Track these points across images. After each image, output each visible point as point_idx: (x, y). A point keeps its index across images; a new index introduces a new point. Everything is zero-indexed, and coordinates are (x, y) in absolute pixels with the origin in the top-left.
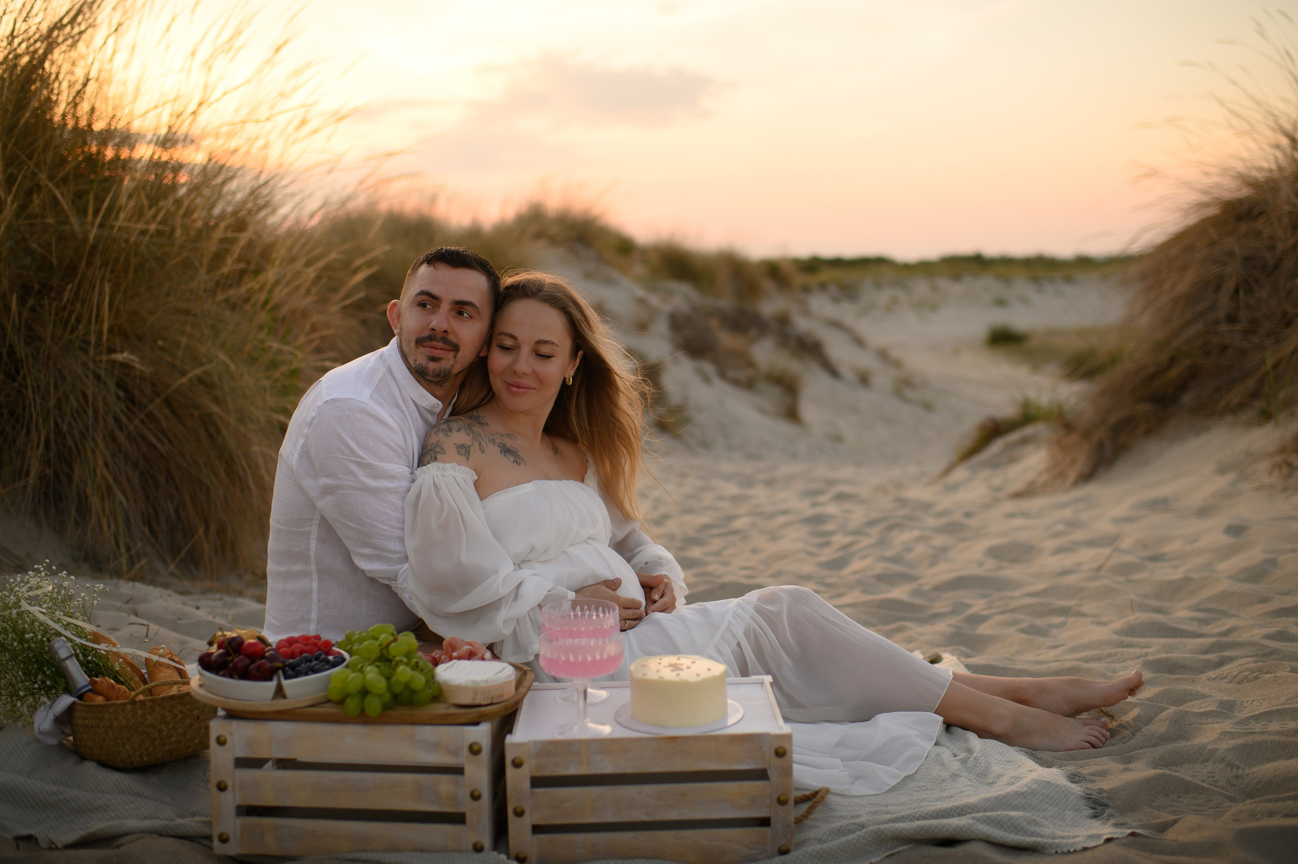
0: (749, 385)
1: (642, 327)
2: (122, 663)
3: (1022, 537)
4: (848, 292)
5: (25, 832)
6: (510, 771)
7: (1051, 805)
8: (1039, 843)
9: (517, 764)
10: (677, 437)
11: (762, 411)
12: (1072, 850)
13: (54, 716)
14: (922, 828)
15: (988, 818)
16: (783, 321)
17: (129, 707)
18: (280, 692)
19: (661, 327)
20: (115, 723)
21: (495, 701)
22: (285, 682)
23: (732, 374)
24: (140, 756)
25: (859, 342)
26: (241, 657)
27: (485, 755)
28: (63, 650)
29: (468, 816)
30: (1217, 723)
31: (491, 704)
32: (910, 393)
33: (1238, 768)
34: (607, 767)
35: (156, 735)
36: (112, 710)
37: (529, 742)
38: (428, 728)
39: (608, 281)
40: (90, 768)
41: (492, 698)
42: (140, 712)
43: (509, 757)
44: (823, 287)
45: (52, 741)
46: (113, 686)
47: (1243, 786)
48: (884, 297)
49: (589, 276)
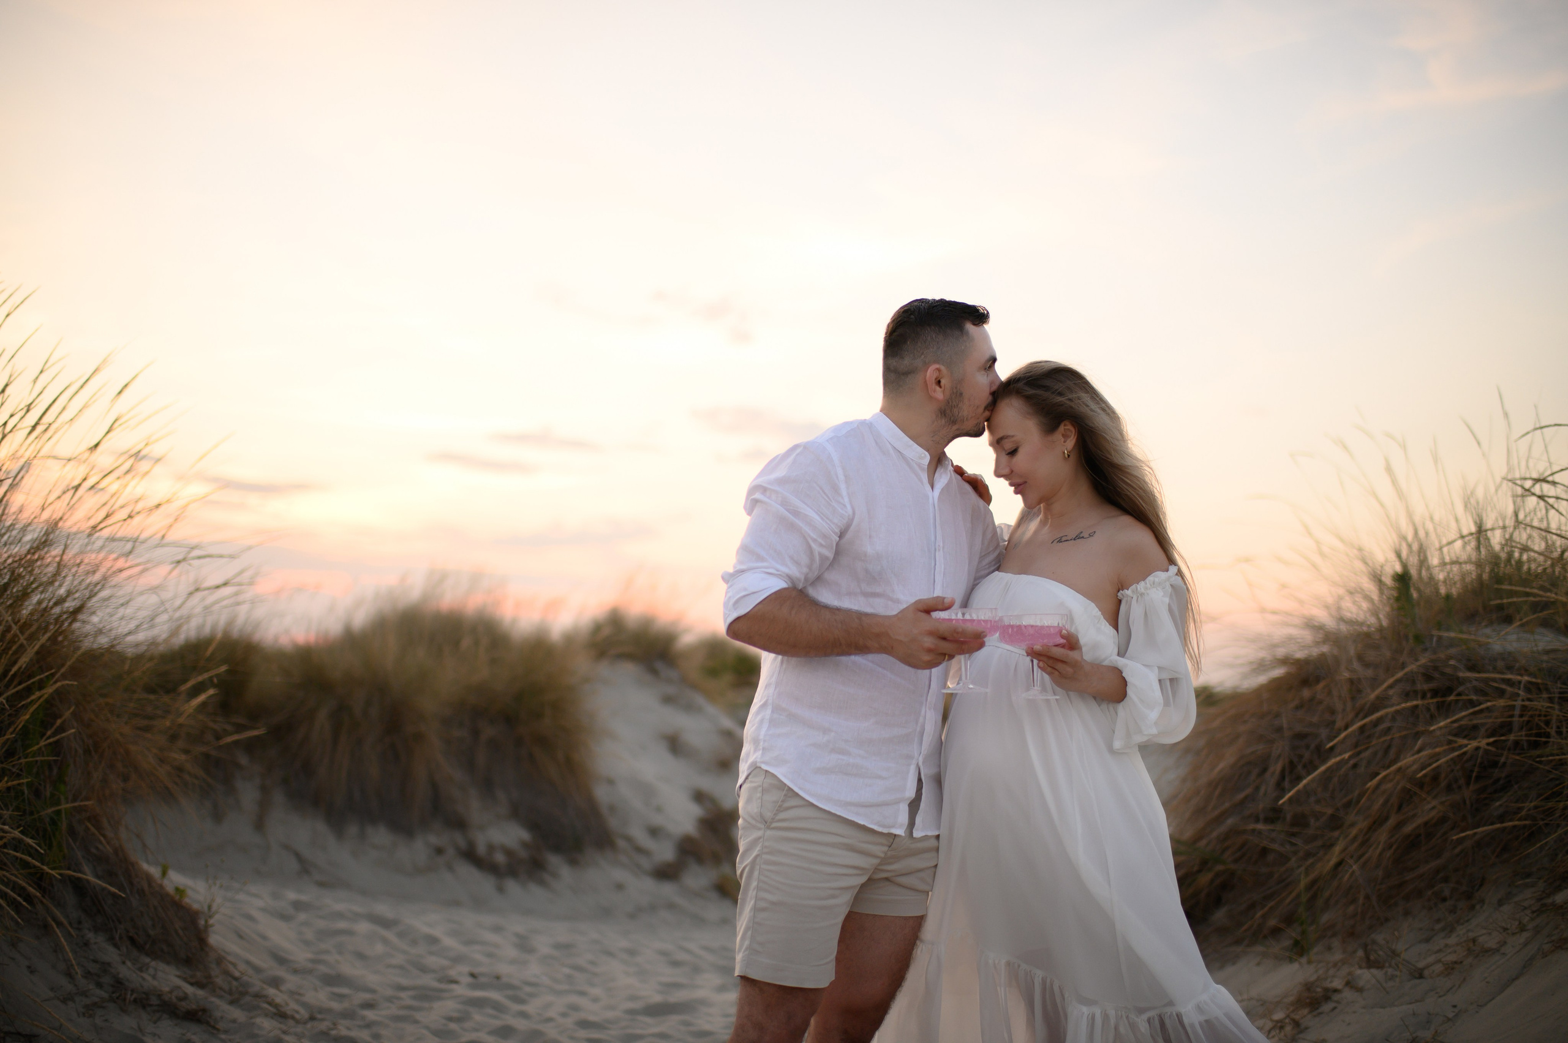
1: (724, 765)
49: (668, 700)
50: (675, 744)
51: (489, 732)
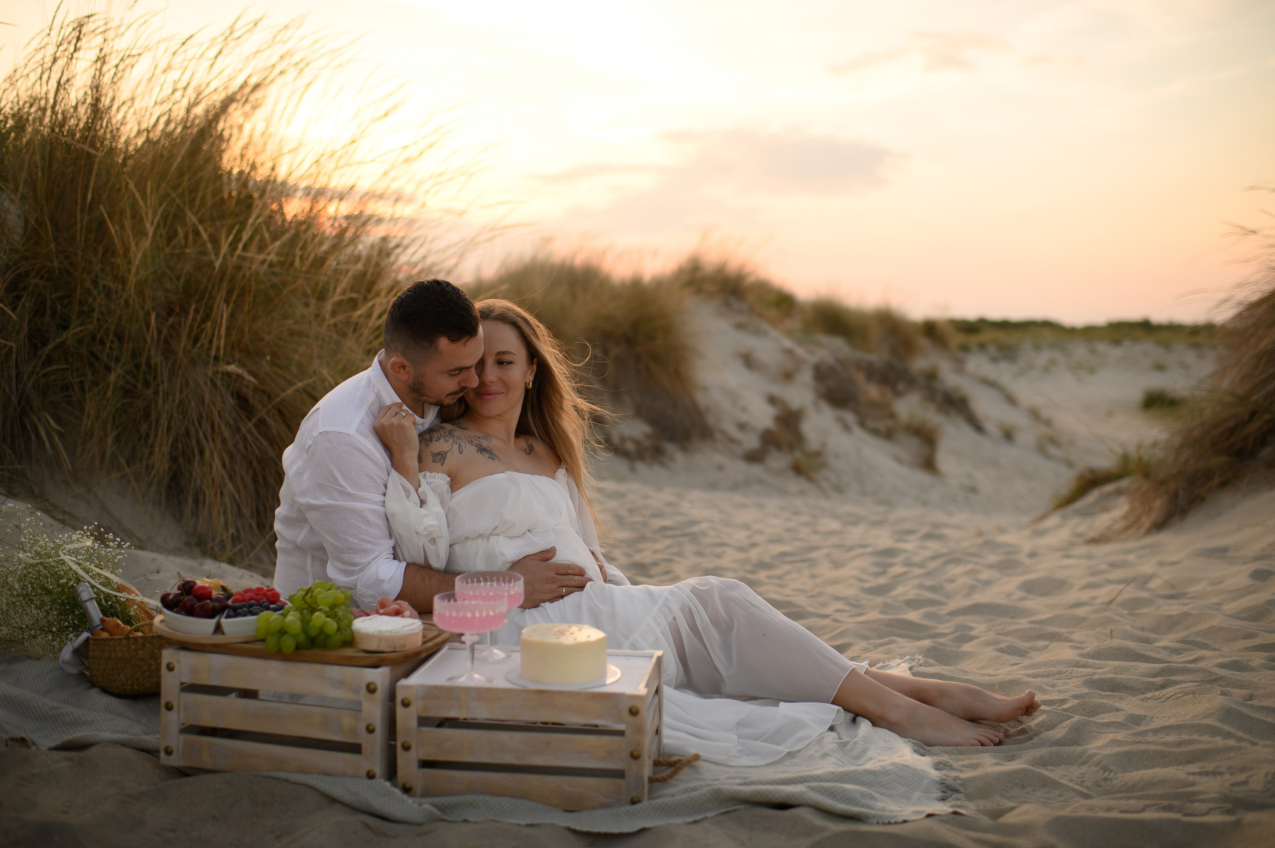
0: (888, 435)
1: (788, 376)
2: (136, 609)
3: (1061, 574)
4: (1008, 353)
5: (19, 734)
6: (400, 710)
7: (902, 785)
8: (863, 813)
9: (406, 704)
10: (810, 479)
11: (899, 460)
12: (892, 821)
13: (73, 648)
14: (758, 792)
15: (823, 788)
16: (932, 376)
17: (125, 642)
18: (218, 629)
19: (806, 377)
20: (113, 655)
21: (397, 649)
22: (224, 621)
23: (871, 424)
24: (132, 685)
25: (1011, 400)
26: (191, 597)
27: (380, 695)
28: (85, 593)
29: (364, 746)
30: (1115, 732)
31: (394, 652)
32: (1053, 450)
33: (1111, 771)
34: (482, 713)
35: (146, 667)
36: (111, 643)
37: (417, 685)
38: (335, 668)
39: (758, 332)
40: (95, 692)
41: (395, 647)
42: (133, 647)
43: (399, 697)
44: (982, 347)
45: (73, 670)
46: (118, 625)
47: (1108, 787)
48: (1042, 358)
49: (740, 326)
50: (748, 361)
51: (616, 351)
